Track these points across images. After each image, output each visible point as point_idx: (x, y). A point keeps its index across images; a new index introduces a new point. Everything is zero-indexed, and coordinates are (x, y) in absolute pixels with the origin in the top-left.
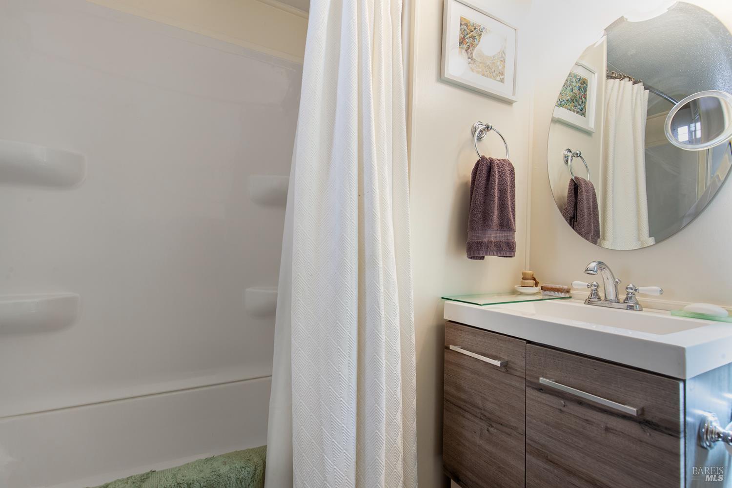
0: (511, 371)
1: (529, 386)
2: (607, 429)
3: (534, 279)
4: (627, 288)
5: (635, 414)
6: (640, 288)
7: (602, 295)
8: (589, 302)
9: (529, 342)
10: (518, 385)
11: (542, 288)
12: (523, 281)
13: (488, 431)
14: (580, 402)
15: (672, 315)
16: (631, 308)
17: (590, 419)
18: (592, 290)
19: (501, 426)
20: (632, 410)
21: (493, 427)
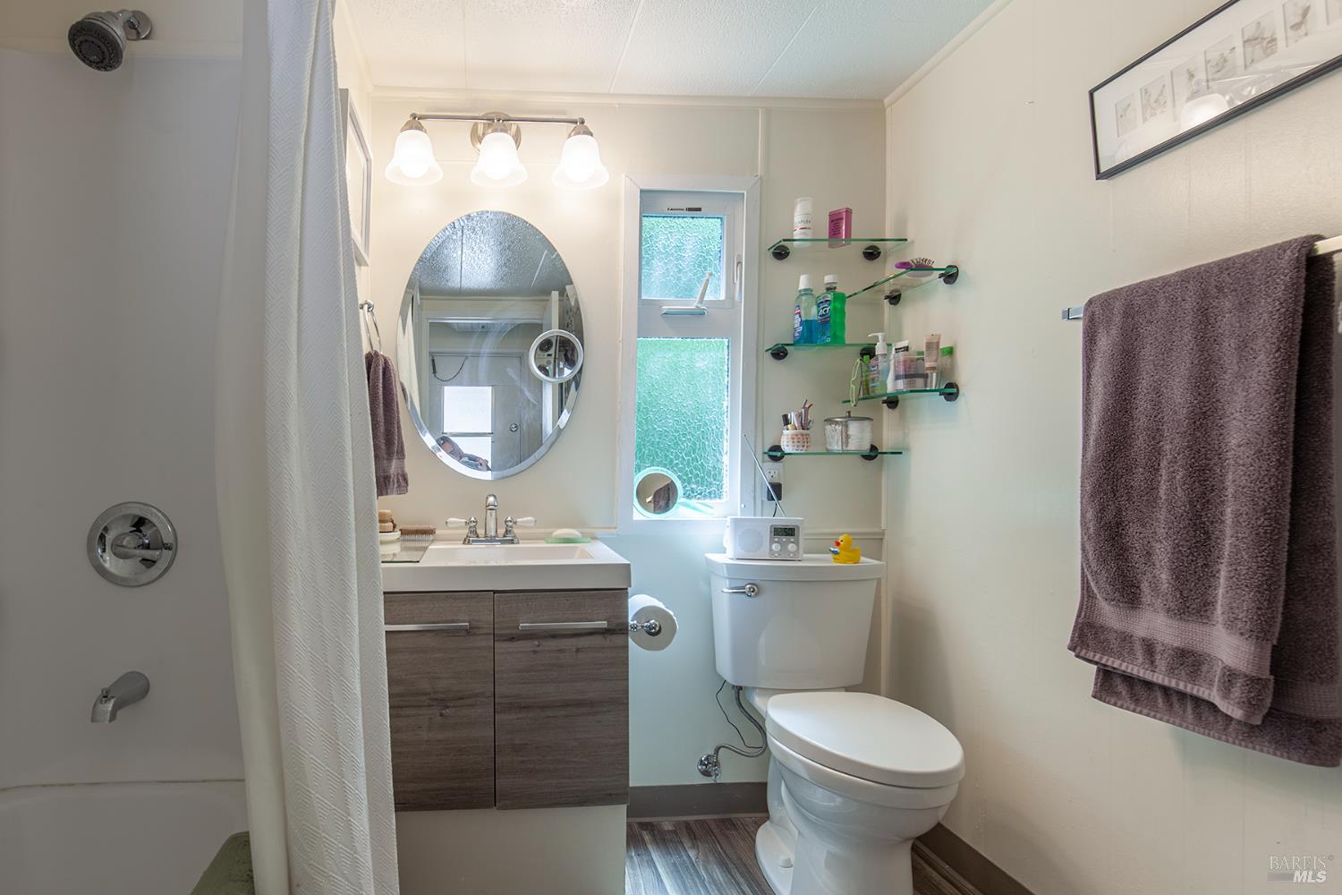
0: (475, 631)
1: (498, 640)
2: (578, 650)
3: (392, 522)
4: (506, 522)
5: (606, 626)
6: (518, 520)
7: (481, 532)
8: (466, 541)
9: (495, 592)
10: (484, 644)
11: (404, 532)
12: (383, 524)
13: (441, 715)
14: (554, 635)
15: (548, 543)
16: (512, 542)
17: (563, 647)
18: (470, 527)
19: (461, 701)
20: (603, 624)
21: (448, 707)
